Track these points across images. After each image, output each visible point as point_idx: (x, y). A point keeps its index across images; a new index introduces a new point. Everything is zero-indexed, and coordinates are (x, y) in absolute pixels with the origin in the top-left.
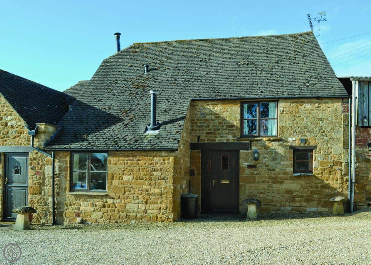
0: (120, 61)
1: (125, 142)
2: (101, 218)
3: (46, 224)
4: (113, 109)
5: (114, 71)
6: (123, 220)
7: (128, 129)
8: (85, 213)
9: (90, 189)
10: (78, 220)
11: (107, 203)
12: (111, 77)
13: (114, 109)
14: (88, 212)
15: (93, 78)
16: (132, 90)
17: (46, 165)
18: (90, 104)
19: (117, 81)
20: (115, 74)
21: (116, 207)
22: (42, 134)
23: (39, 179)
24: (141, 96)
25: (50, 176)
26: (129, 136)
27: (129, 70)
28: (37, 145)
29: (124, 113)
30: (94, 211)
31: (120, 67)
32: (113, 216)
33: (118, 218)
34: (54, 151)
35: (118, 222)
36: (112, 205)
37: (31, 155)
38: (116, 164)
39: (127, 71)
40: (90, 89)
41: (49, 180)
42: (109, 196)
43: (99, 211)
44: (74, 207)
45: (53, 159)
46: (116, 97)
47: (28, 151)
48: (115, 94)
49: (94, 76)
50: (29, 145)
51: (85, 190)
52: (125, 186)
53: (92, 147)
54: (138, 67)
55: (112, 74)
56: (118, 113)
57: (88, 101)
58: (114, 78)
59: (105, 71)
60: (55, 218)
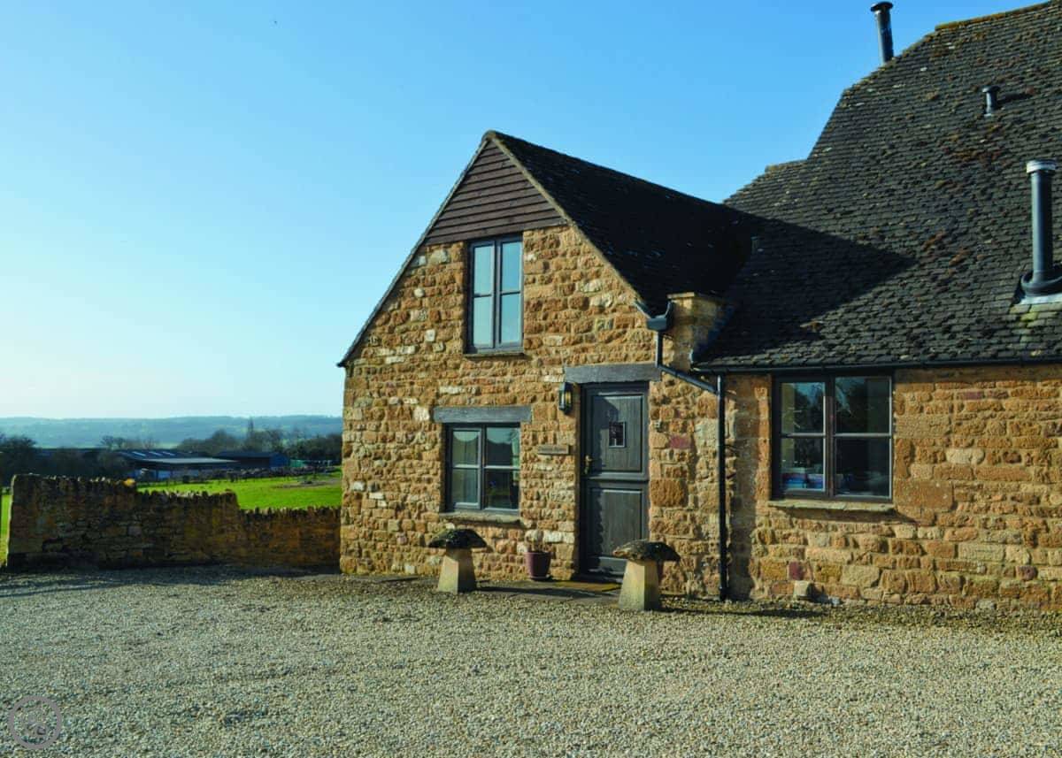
0: (897, 89)
1: (949, 339)
2: (875, 584)
3: (700, 596)
4: (893, 237)
5: (882, 121)
6: (950, 597)
7: (953, 297)
8: (820, 569)
9: (834, 491)
10: (800, 587)
11: (893, 539)
12: (872, 140)
13: (897, 234)
14: (829, 564)
15: (817, 151)
16: (949, 173)
17: (698, 419)
18: (817, 227)
19: (895, 151)
20: (885, 128)
21: (924, 553)
22: (686, 327)
23: (679, 460)
24: (983, 186)
25: (710, 449)
26: (960, 318)
27: (931, 110)
28: (671, 360)
29: (933, 247)
30: (849, 563)
31: (900, 107)
32: (914, 579)
33: (931, 589)
34: (723, 375)
35: (933, 601)
36: (911, 546)
37: (655, 389)
38: (921, 410)
39: (925, 116)
40: (812, 184)
41: (707, 463)
42: (899, 514)
43: (866, 564)
44: (785, 546)
45: (719, 398)
46: (898, 200)
47: (645, 378)
48: (894, 190)
49: (818, 143)
50: (648, 359)
51: (818, 493)
52: (956, 482)
53: (839, 359)
54: (961, 98)
55: (877, 131)
56: (912, 246)
57: (810, 219)
58: (883, 142)
59: (852, 123)
60: (728, 578)
